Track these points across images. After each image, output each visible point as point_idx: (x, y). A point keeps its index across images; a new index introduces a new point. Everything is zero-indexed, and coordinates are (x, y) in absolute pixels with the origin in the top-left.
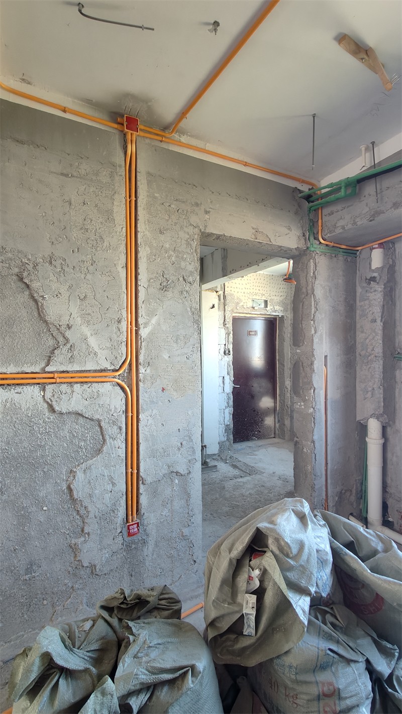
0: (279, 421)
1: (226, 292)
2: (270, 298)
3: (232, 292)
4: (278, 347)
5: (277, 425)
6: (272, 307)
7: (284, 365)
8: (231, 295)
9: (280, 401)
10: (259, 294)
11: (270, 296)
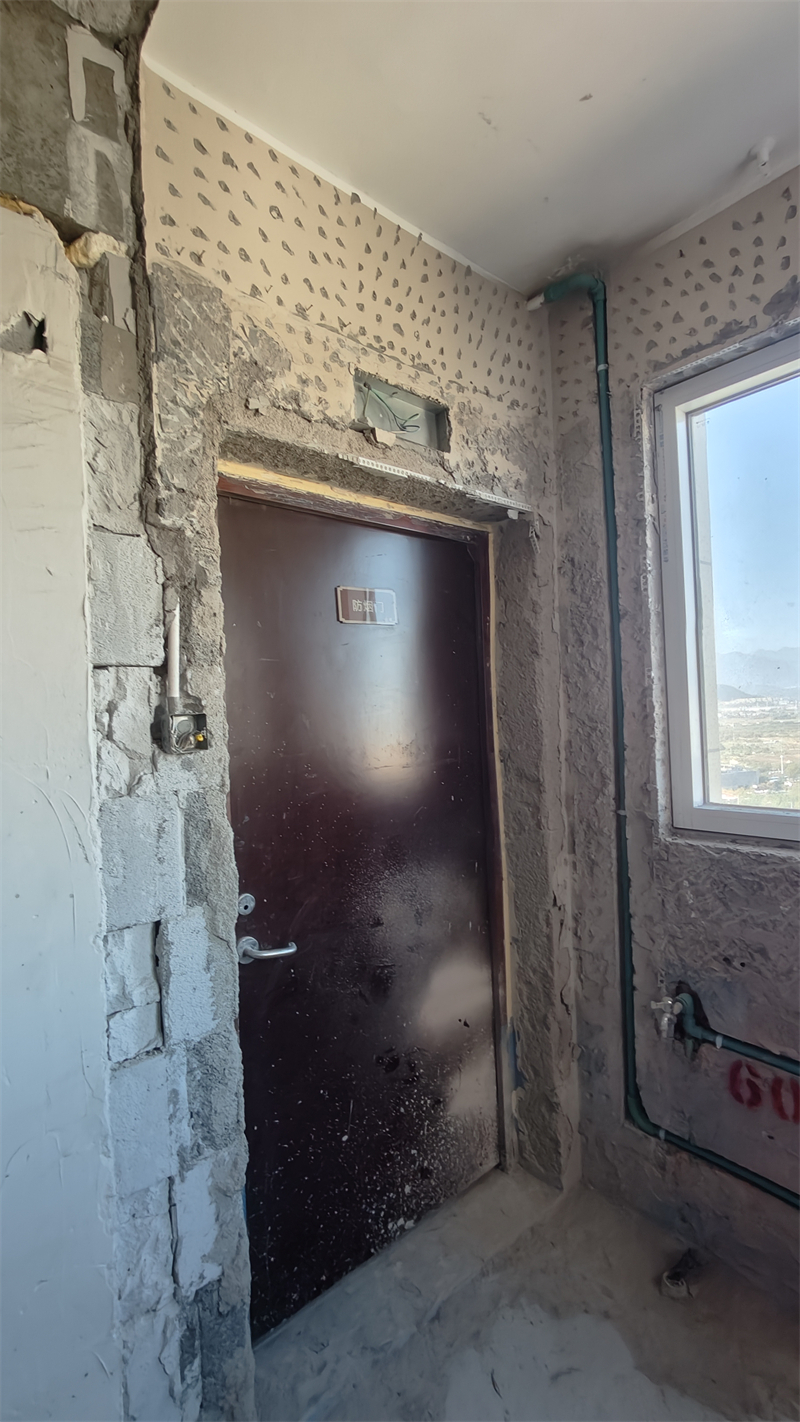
0: (519, 1080)
1: (151, 255)
2: (460, 398)
3: (207, 272)
4: (501, 685)
5: (511, 1100)
6: (472, 455)
7: (538, 784)
8: (203, 292)
9: (520, 973)
10: (397, 353)
11: (461, 389)
